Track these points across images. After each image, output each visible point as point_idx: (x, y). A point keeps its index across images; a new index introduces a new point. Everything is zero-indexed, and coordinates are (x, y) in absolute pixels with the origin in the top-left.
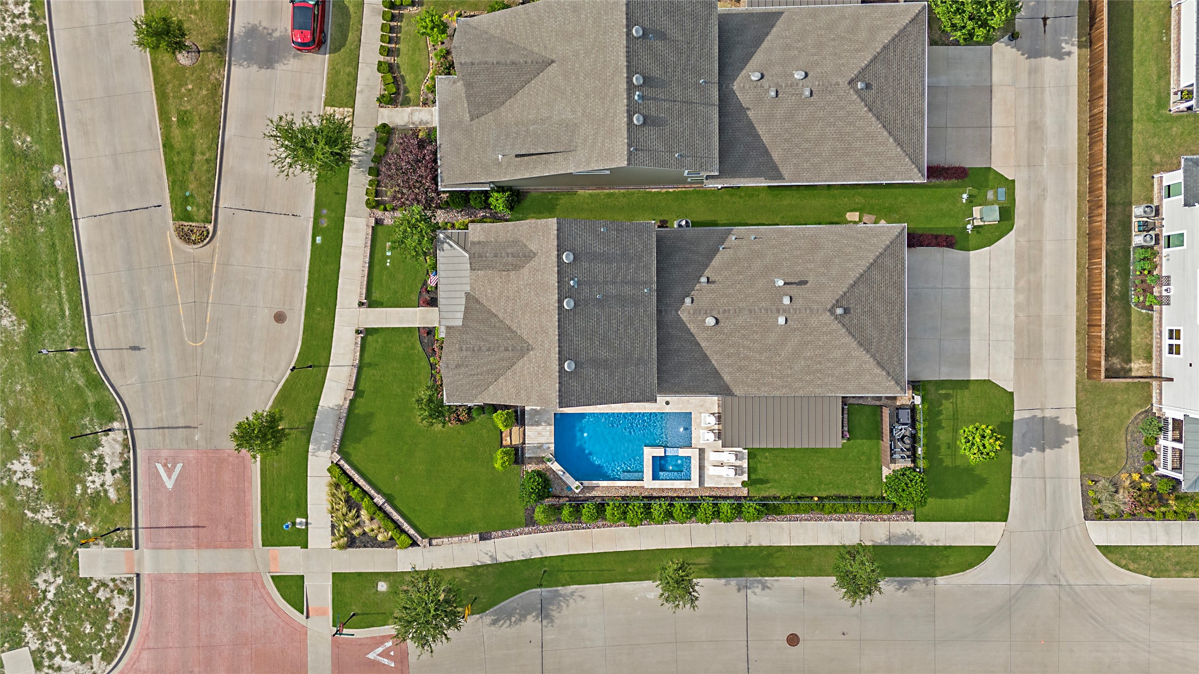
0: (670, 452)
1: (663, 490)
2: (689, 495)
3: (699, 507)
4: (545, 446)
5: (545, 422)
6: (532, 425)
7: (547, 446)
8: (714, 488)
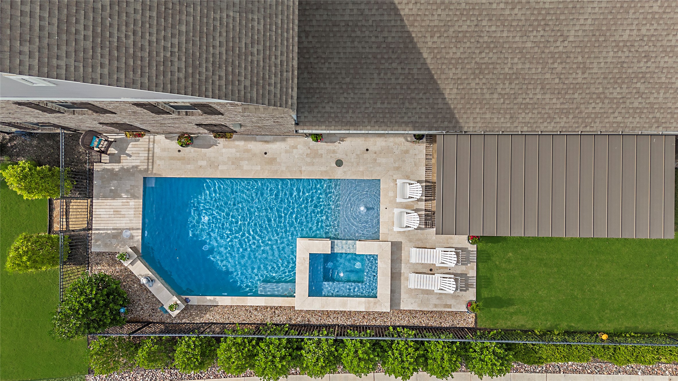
0: (341, 247)
1: (328, 314)
2: (373, 323)
3: (390, 347)
4: (126, 234)
5: (127, 192)
6: (105, 197)
7: (128, 233)
8: (416, 312)
